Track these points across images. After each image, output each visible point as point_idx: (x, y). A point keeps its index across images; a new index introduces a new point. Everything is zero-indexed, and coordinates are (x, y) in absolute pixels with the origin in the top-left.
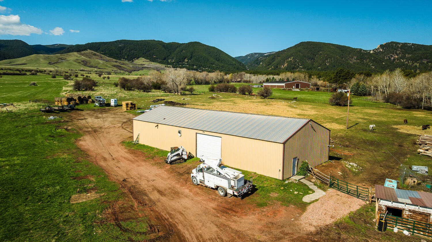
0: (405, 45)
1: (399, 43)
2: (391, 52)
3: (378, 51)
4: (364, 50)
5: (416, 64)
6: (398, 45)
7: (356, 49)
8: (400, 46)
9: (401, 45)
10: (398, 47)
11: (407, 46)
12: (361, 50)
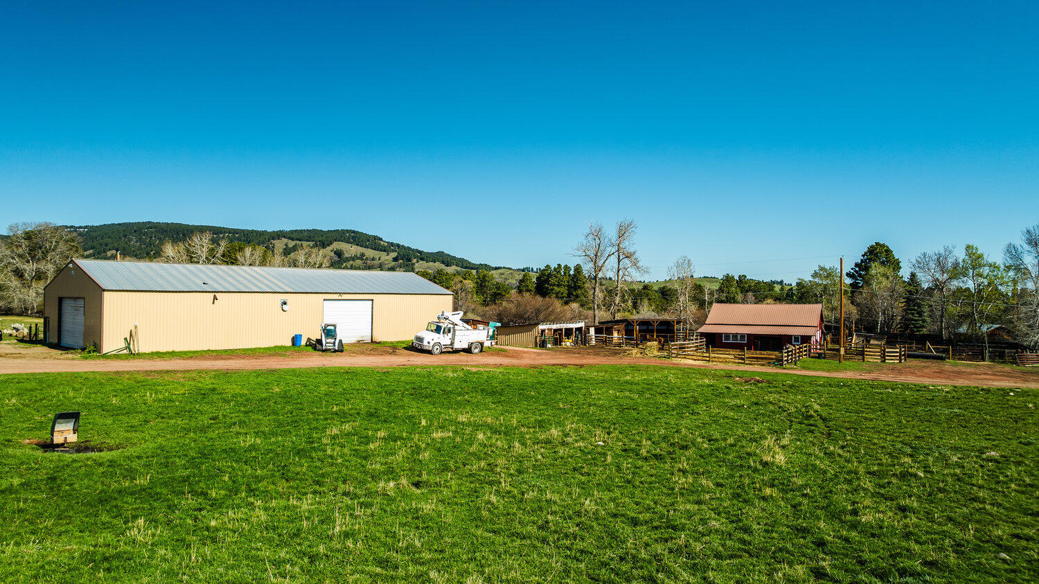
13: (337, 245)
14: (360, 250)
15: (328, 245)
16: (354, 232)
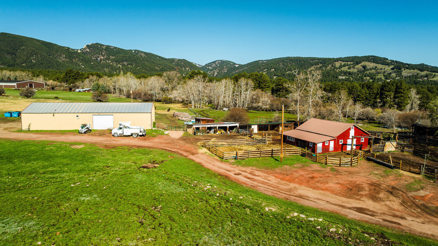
0: (108, 48)
1: (103, 45)
2: (97, 53)
3: (85, 50)
4: (71, 49)
5: (119, 65)
6: (102, 46)
7: (64, 47)
8: (104, 48)
9: (105, 46)
10: (103, 48)
11: (110, 48)
12: (69, 48)
13: (363, 63)
14: (375, 65)
15: (360, 63)
16: (374, 56)
